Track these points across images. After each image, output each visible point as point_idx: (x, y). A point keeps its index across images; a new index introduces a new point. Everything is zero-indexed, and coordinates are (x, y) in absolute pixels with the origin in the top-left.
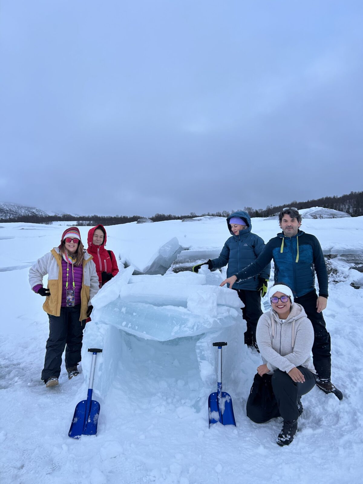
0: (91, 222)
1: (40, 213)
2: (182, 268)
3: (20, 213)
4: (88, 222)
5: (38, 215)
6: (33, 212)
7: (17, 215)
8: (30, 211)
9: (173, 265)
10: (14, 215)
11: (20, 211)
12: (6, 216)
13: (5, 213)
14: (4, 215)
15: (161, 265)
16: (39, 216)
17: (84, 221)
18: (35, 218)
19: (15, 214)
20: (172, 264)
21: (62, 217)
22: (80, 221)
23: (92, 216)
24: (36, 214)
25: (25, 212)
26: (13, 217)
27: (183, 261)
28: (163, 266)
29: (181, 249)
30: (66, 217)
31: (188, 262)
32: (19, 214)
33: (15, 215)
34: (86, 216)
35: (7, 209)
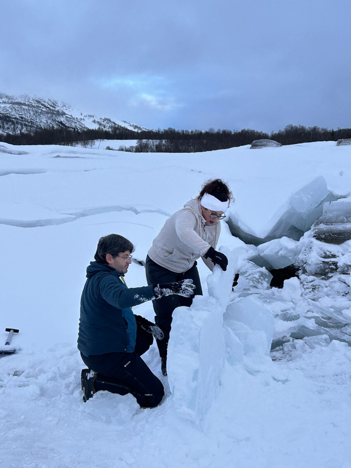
0: (162, 141)
1: (73, 125)
2: (331, 232)
3: (38, 123)
4: (157, 142)
5: (68, 127)
6: (61, 122)
7: (33, 127)
8: (55, 121)
9: (315, 225)
10: (29, 128)
11: (38, 120)
12: (14, 130)
13: (13, 123)
14: (12, 127)
15: (292, 225)
16: (71, 129)
17: (151, 140)
18: (65, 133)
19: (29, 126)
20: (313, 225)
21: (111, 132)
22: (144, 140)
23: (164, 130)
24: (66, 126)
25: (47, 123)
26: (27, 131)
27: (334, 221)
28: (295, 228)
29: (332, 197)
30: (118, 131)
31: (342, 222)
32: (37, 125)
33: (31, 126)
34: (154, 131)
35: (17, 115)
